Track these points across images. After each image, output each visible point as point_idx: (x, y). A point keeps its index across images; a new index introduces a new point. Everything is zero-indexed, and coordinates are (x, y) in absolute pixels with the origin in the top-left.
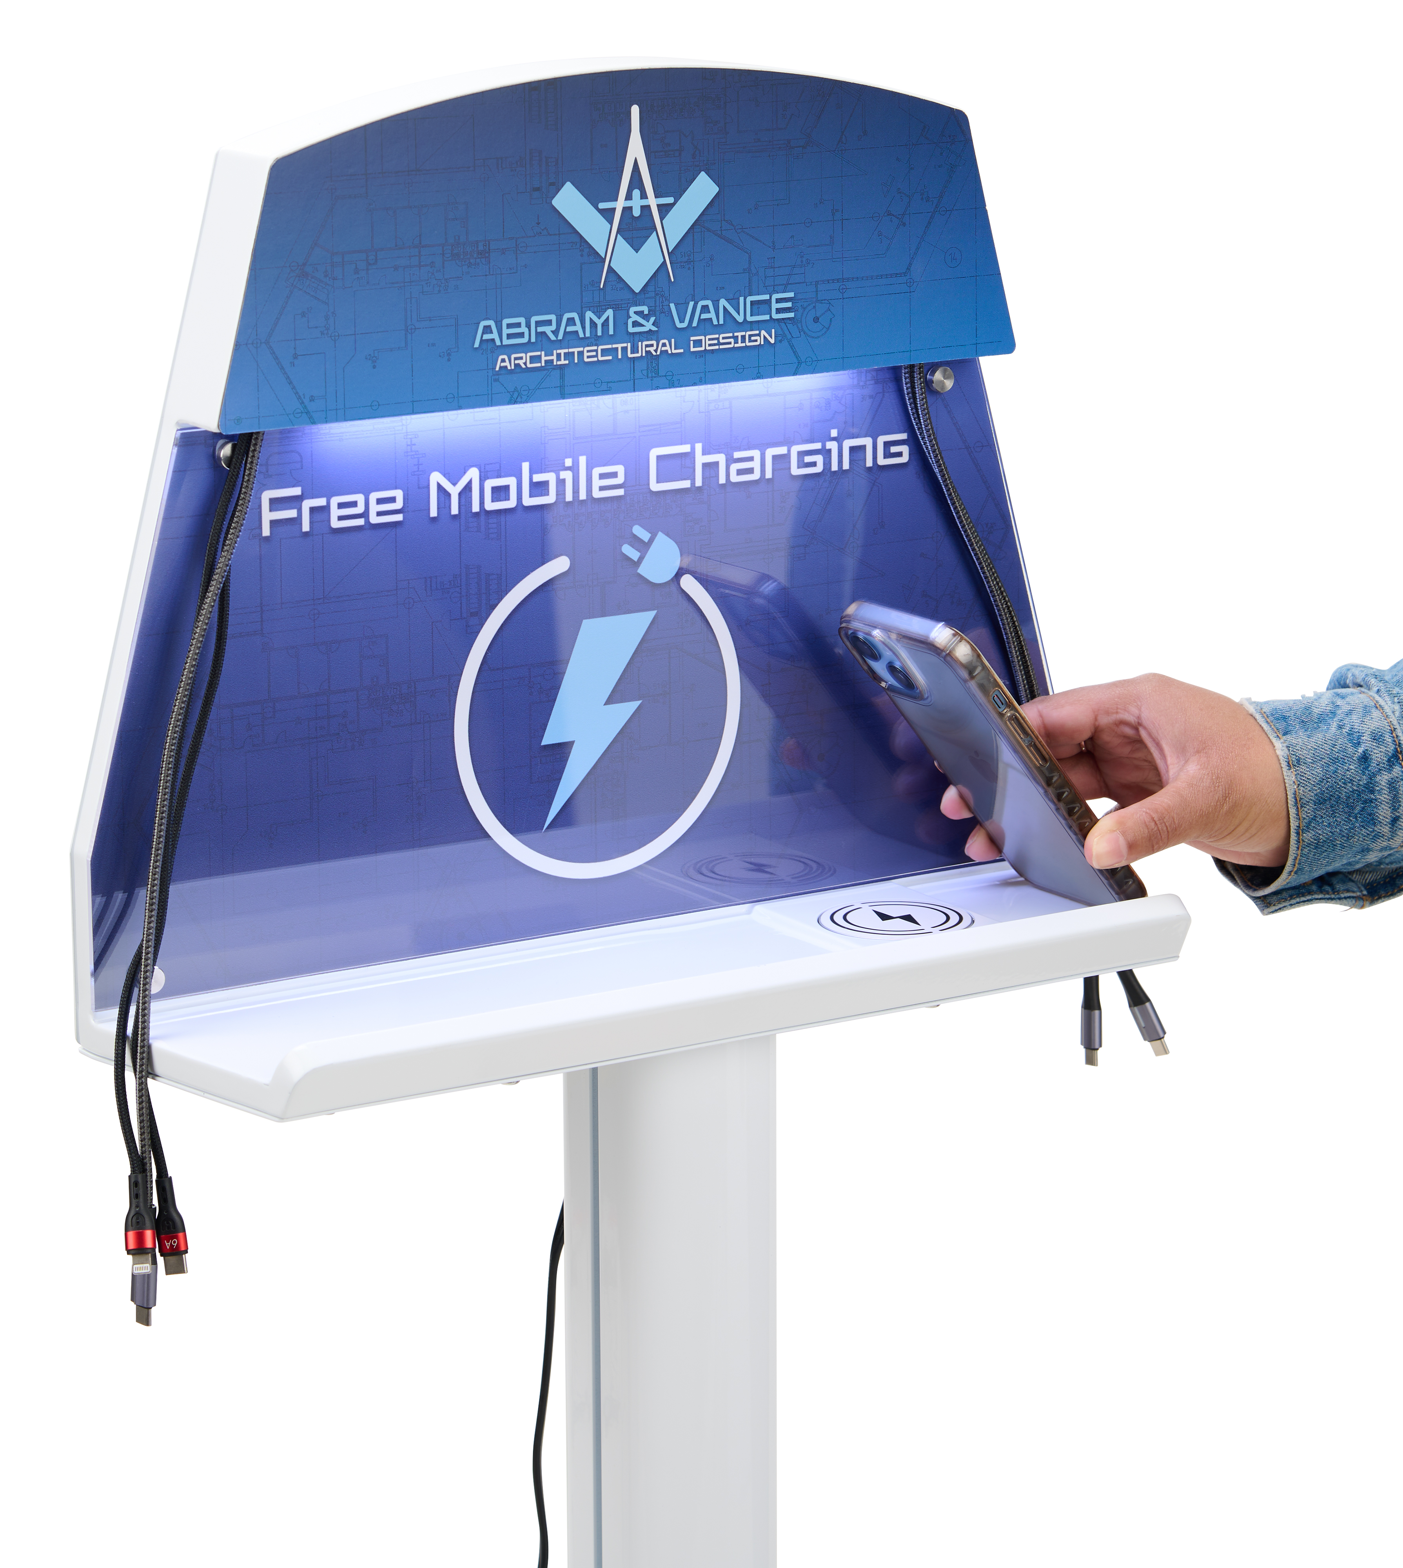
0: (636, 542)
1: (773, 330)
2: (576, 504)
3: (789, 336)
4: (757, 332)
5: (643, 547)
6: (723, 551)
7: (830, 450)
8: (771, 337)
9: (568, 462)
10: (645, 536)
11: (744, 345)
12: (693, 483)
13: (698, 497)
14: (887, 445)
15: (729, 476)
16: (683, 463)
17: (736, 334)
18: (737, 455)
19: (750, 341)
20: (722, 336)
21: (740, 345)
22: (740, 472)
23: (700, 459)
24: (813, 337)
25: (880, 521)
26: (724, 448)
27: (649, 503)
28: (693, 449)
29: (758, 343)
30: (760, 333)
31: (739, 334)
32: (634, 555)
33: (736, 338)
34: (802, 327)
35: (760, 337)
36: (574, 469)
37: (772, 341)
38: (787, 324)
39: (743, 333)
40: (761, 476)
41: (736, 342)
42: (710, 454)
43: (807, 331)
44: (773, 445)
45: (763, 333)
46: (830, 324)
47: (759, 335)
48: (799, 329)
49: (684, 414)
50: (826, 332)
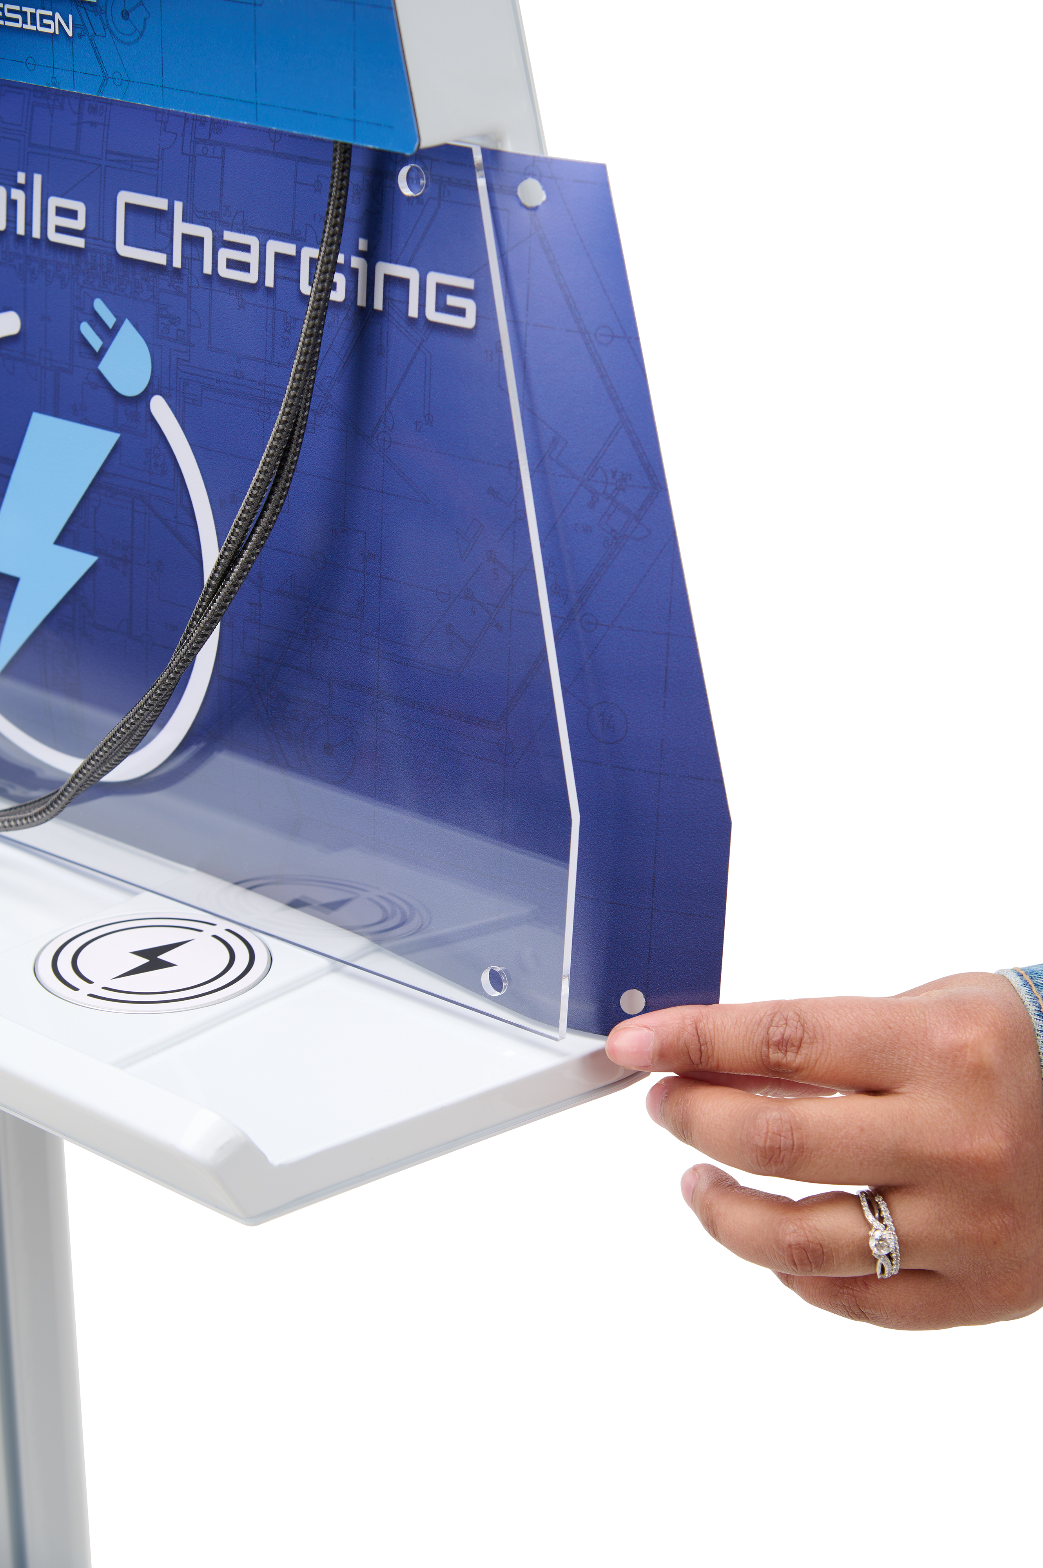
0: (97, 322)
1: (70, 16)
2: (28, 241)
3: (91, 32)
4: (50, 13)
5: (108, 334)
6: (206, 378)
7: (356, 271)
8: (68, 26)
9: (21, 178)
10: (110, 320)
11: (33, 28)
12: (170, 260)
13: (176, 284)
14: (443, 290)
15: (217, 266)
16: (158, 226)
17: (24, 9)
18: (229, 236)
19: (42, 25)
20: (7, 6)
21: (28, 26)
22: (232, 264)
23: (181, 228)
24: (122, 42)
25: (426, 412)
26: (211, 220)
27: (115, 271)
28: (171, 207)
29: (51, 31)
30: (54, 15)
31: (29, 10)
32: (96, 343)
33: (24, 14)
34: (107, 21)
35: (54, 22)
36: (27, 188)
37: (70, 33)
38: (87, 11)
39: (33, 10)
40: (258, 280)
41: (25, 22)
42: (192, 223)
43: (113, 28)
44: (276, 235)
45: (58, 16)
46: (144, 27)
47: (52, 18)
48: (103, 24)
49: (163, 149)
50: (138, 39)
